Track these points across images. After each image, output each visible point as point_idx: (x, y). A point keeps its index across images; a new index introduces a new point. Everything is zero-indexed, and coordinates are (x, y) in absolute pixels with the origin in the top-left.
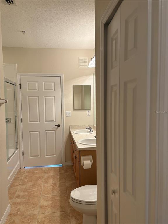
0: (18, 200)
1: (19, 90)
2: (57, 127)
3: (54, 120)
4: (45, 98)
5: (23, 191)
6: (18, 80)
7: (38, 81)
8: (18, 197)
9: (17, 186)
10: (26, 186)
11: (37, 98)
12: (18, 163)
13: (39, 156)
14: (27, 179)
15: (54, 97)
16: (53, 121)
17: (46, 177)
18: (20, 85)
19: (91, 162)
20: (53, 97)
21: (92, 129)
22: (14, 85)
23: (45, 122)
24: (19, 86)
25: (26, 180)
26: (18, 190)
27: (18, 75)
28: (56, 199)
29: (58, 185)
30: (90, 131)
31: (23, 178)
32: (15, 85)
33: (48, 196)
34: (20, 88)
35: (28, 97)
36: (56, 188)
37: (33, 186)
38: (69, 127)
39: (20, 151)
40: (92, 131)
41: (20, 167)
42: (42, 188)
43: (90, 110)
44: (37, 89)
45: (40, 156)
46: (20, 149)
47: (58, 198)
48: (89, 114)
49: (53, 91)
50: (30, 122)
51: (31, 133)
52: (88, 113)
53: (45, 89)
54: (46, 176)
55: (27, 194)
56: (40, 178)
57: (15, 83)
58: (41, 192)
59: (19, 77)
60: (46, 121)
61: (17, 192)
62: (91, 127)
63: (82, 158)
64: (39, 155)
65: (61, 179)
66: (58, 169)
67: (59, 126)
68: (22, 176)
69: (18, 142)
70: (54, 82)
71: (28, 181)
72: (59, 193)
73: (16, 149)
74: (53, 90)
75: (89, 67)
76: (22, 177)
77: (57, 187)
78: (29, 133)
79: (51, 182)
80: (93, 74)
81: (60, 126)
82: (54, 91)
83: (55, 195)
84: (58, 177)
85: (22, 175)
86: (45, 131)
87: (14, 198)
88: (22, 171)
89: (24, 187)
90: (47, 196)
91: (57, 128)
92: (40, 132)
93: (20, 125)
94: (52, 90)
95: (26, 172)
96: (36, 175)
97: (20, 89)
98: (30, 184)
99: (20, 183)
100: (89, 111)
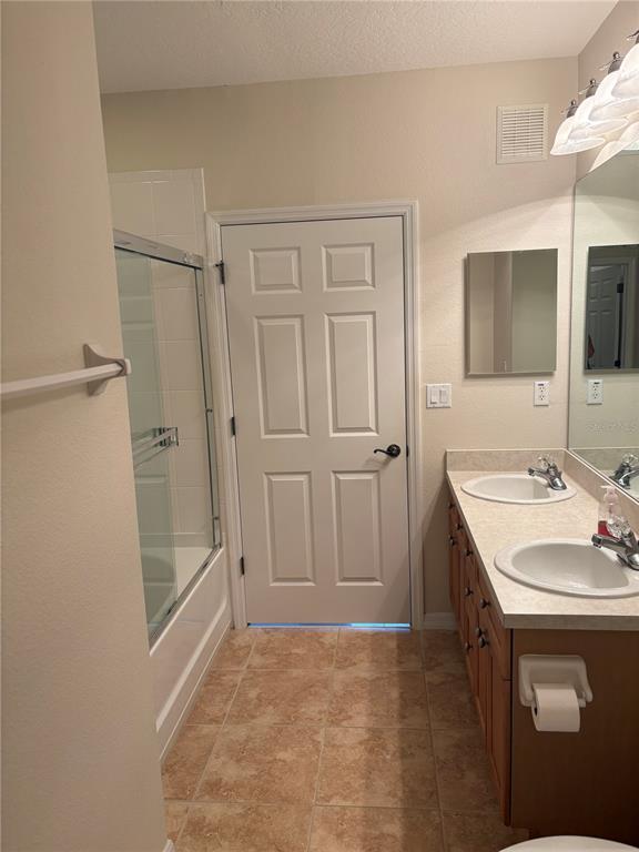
0: (214, 811)
1: (217, 291)
2: (383, 456)
3: (372, 426)
4: (332, 324)
5: (239, 754)
6: (213, 243)
7: (297, 245)
8: (215, 788)
9: (215, 721)
10: (253, 729)
11: (296, 323)
12: (224, 605)
13: (307, 580)
14: (258, 690)
15: (371, 316)
16: (368, 429)
17: (337, 687)
18: (221, 266)
19: (579, 696)
20: (368, 319)
21: (558, 475)
22: (195, 268)
23: (332, 435)
24: (216, 273)
25: (253, 694)
26: (214, 750)
27: (209, 219)
28: (383, 834)
29: (392, 745)
30: (553, 485)
31: (239, 678)
32: (200, 269)
33: (349, 803)
34: (223, 280)
35: (255, 321)
36: (384, 761)
37: (280, 731)
38: (441, 458)
39: (228, 556)
40: (564, 487)
41: (233, 622)
42: (318, 751)
43: (549, 374)
44: (295, 281)
45: (315, 582)
46: (228, 550)
47: (395, 829)
48: (542, 398)
49: (365, 288)
50: (268, 432)
51: (274, 479)
52: (538, 393)
53: (331, 283)
54: (340, 678)
55: (255, 777)
56: (312, 690)
57: (200, 258)
58: (316, 778)
59: (214, 227)
60: (337, 430)
61: (213, 756)
62: (555, 467)
63: (527, 666)
64: (310, 577)
65: (406, 704)
66: (393, 644)
67: (393, 452)
68: (236, 669)
69: (222, 518)
70: (372, 245)
71: (259, 698)
72: (400, 794)
73: (215, 548)
74: (368, 285)
75: (555, 151)
76: (238, 672)
77: (388, 757)
78: (266, 481)
79: (360, 719)
80: (571, 191)
81: (399, 451)
82: (371, 288)
83: (378, 802)
84: (395, 694)
85: (239, 663)
86: (335, 472)
87: (197, 794)
88: (239, 641)
89: (241, 732)
90: (344, 804)
91: (386, 463)
92: (310, 477)
93: (227, 444)
94: (364, 283)
95: (257, 650)
96: (295, 672)
97: (222, 286)
98: (267, 719)
99: (228, 709)
100: (545, 382)
